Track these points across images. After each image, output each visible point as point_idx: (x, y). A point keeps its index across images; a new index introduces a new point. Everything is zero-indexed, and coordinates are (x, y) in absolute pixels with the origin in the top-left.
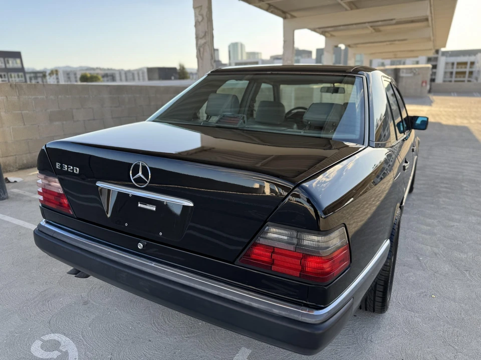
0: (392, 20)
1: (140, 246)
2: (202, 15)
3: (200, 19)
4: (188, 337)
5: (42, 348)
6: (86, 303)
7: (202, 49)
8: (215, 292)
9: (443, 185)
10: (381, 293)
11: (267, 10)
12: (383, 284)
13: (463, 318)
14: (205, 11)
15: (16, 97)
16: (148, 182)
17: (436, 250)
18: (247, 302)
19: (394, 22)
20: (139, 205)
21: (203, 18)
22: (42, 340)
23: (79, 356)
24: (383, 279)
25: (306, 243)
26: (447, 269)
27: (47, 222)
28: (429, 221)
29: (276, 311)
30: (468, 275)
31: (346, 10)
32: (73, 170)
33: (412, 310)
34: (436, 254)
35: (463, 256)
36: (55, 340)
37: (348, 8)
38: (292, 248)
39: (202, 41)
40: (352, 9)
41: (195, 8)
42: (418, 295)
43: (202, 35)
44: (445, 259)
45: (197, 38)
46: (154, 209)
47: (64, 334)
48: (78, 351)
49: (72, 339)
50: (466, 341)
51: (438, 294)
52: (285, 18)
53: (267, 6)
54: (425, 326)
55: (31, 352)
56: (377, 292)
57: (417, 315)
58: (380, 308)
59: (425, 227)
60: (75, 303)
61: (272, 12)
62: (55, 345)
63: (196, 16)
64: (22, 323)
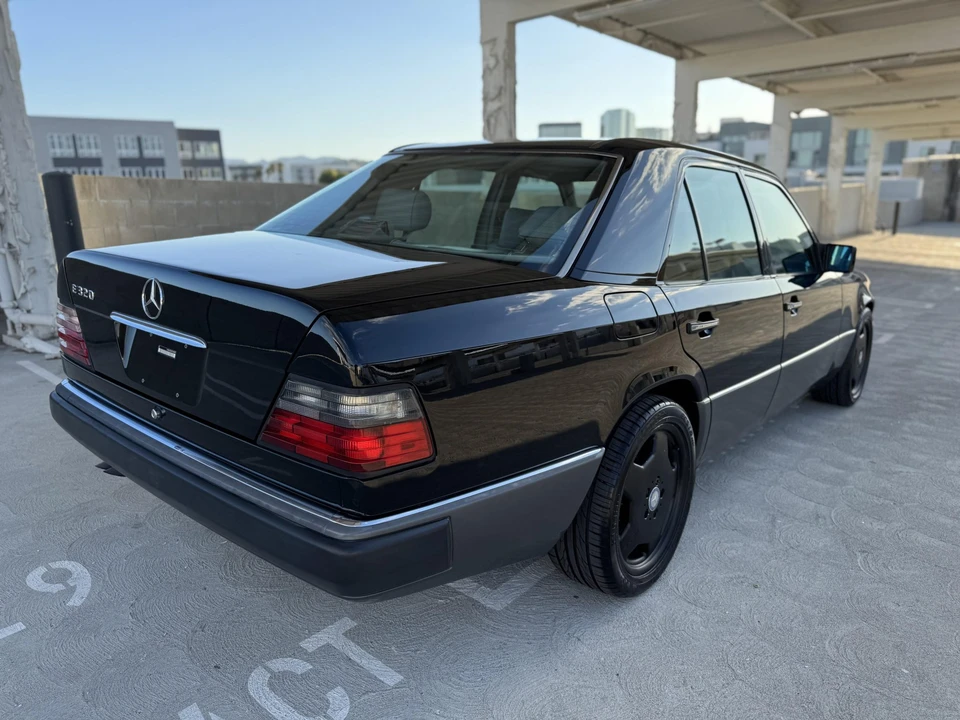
0: (907, 55)
1: (155, 414)
2: (496, 56)
3: (492, 62)
4: (267, 592)
5: (43, 577)
6: (136, 526)
7: (492, 121)
8: (230, 488)
9: (934, 398)
10: (598, 550)
11: (640, 43)
12: (598, 532)
13: (791, 629)
14: (501, 48)
15: (147, 202)
16: (160, 309)
17: (823, 510)
18: (264, 503)
19: (913, 59)
20: (160, 350)
21: (497, 62)
22: (49, 568)
23: (89, 595)
24: (599, 523)
25: (344, 409)
26: (821, 545)
27: (71, 382)
28: (851, 459)
29: (297, 518)
30: (860, 559)
31: (808, 38)
32: (87, 294)
33: (695, 603)
34: (818, 517)
35: (876, 526)
36: (66, 570)
37: (812, 35)
38: (314, 415)
39: (494, 106)
40: (819, 35)
41: (483, 43)
42: (726, 580)
43: (493, 92)
44: (831, 527)
45: (486, 99)
46: (174, 356)
47: (84, 564)
48: (92, 588)
49: (92, 572)
50: (768, 664)
51: (769, 584)
52: (679, 58)
53: (640, 35)
54: (704, 630)
55: (24, 581)
56: (591, 547)
57: (700, 611)
58: (603, 580)
59: (832, 470)
60: (122, 524)
61: (650, 47)
62: (64, 576)
63: (485, 58)
64: (32, 542)
